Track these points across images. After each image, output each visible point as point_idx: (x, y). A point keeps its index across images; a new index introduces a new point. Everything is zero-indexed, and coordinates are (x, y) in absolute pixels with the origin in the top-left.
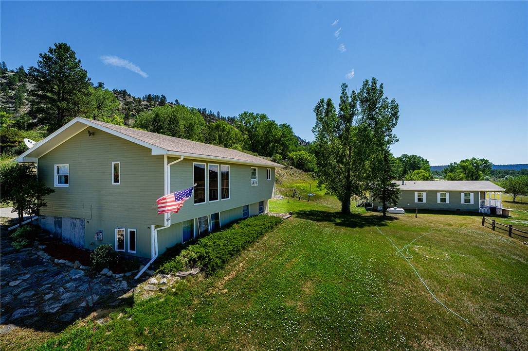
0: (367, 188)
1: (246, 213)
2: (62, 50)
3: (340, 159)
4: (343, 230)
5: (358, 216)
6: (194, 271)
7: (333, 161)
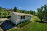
0: (45, 18)
1: (28, 21)
2: (16, 7)
3: (41, 15)
4: (40, 23)
5: (43, 22)
6: (19, 27)
7: (40, 15)
